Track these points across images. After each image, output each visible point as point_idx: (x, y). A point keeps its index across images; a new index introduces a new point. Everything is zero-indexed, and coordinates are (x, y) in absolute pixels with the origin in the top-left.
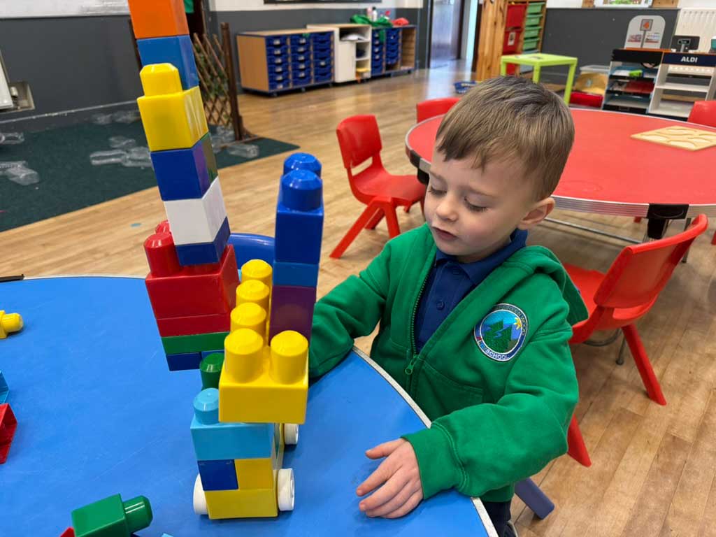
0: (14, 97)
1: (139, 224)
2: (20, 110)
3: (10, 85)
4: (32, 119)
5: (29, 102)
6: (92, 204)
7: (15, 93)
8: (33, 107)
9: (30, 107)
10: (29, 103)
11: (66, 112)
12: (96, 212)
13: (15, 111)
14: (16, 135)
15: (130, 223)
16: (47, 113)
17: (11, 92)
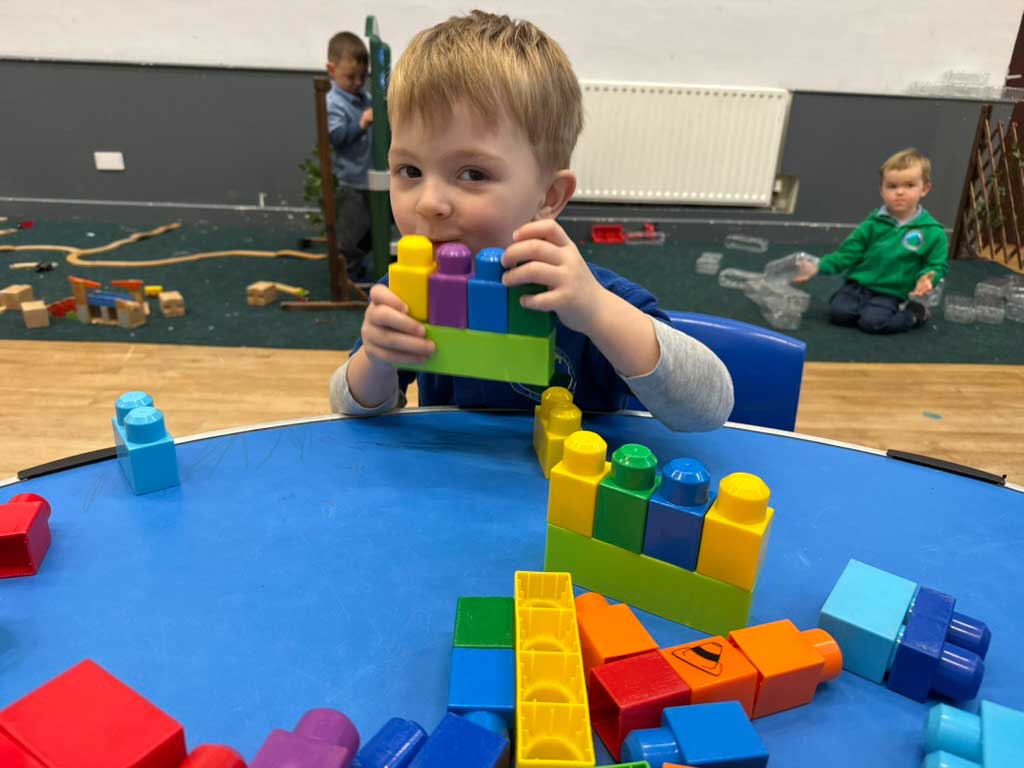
0: (775, 194)
1: (936, 417)
2: (774, 210)
3: (778, 177)
4: (783, 227)
5: (788, 204)
6: (858, 360)
7: (778, 188)
8: (791, 210)
9: (787, 209)
10: (790, 205)
11: (828, 225)
12: (864, 373)
13: (769, 212)
14: (760, 241)
15: (922, 410)
16: (806, 220)
17: (774, 185)
